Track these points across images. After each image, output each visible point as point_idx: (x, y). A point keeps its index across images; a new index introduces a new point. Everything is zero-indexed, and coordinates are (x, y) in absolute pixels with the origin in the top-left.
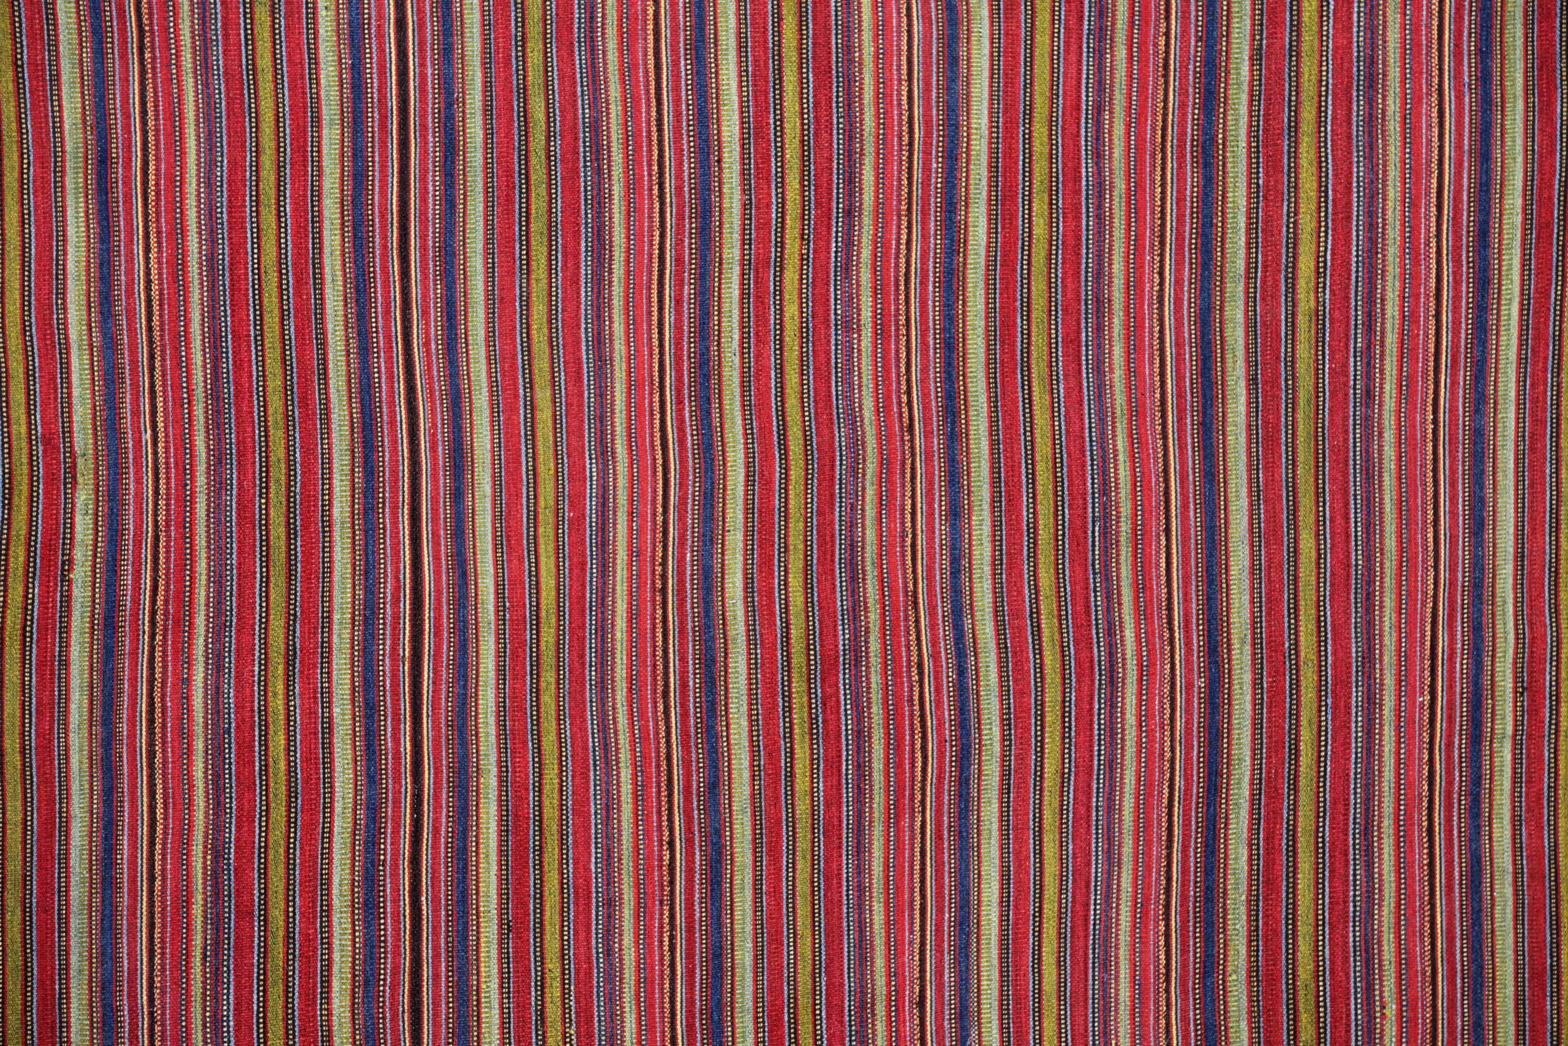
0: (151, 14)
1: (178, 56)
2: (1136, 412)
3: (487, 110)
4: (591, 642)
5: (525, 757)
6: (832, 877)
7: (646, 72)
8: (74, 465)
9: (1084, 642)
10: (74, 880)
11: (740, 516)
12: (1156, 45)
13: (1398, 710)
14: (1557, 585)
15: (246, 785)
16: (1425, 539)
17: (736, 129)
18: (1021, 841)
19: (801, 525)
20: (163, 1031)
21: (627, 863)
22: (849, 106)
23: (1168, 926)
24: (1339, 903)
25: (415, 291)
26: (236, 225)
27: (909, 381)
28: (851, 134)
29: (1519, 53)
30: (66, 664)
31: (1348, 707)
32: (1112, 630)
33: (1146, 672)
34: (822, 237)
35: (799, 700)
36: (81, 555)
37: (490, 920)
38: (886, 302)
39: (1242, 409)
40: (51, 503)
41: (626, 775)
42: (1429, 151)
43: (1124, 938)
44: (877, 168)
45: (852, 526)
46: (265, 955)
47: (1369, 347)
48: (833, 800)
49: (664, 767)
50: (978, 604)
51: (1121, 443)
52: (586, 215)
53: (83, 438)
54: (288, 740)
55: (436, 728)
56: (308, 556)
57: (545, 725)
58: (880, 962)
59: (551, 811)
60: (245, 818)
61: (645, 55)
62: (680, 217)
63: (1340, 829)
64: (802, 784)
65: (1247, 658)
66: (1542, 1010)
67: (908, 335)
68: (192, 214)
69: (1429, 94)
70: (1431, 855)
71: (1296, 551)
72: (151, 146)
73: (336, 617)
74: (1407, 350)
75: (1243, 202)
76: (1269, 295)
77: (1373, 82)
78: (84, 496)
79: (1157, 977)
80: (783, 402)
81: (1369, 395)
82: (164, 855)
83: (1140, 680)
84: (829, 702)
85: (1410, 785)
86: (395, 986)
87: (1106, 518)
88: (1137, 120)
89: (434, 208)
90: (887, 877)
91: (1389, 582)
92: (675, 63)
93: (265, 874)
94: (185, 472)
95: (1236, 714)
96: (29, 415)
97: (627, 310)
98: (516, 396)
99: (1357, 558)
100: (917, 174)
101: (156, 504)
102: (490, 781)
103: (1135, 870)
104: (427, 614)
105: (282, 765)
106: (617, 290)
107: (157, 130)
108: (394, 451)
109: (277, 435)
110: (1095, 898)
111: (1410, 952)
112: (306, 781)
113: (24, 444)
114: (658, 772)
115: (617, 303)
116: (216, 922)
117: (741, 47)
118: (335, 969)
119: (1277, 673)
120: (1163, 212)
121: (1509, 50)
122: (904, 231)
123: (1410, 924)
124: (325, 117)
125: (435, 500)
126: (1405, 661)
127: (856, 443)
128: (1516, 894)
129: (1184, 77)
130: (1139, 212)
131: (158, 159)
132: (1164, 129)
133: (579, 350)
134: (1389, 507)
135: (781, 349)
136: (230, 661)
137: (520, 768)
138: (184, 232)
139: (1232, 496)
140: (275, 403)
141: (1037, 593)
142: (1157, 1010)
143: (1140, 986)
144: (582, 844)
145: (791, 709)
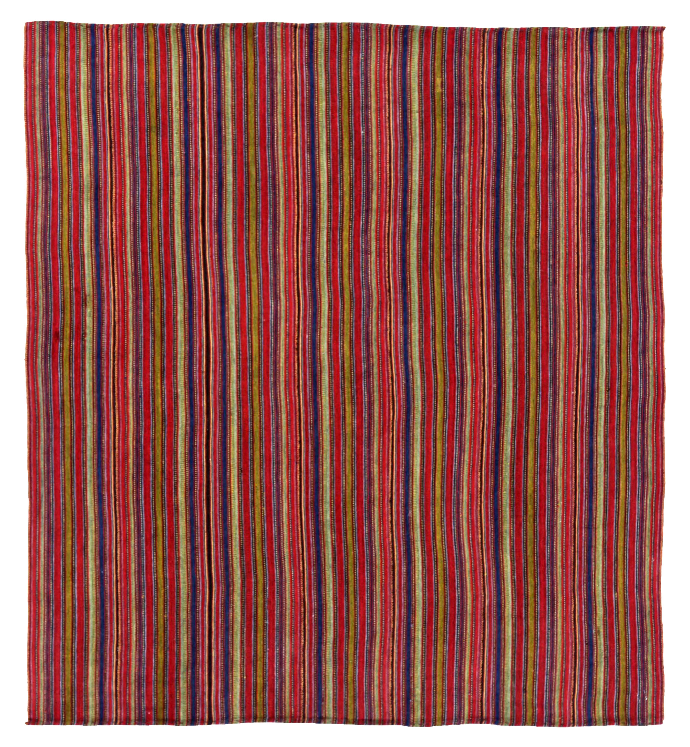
0: (114, 136)
1: (124, 150)
2: (472, 286)
3: (234, 171)
4: (271, 367)
5: (247, 409)
6: (359, 455)
7: (293, 158)
8: (86, 299)
9: (452, 371)
10: (88, 448)
11: (326, 322)
12: (479, 152)
13: (564, 396)
14: (620, 351)
15: (147, 416)
16: (575, 335)
17: (326, 179)
18: (428, 443)
19: (349, 326)
20: (119, 504)
21: (284, 449)
22: (368, 171)
23: (481, 474)
24: (543, 466)
25: (207, 237)
26: (143, 212)
27: (389, 273)
28: (368, 181)
29: (603, 159)
30: (84, 370)
31: (547, 395)
32: (462, 366)
33: (475, 381)
34: (357, 220)
35: (348, 390)
36: (89, 331)
37: (234, 468)
38: (380, 244)
39: (510, 286)
40: (78, 313)
41: (284, 416)
42: (574, 193)
43: (465, 478)
44: (377, 195)
45: (367, 326)
46: (155, 478)
47: (554, 264)
48: (360, 427)
49: (298, 414)
50: (414, 356)
51: (466, 298)
52: (270, 210)
53: (89, 289)
54: (162, 400)
55: (215, 397)
56: (168, 333)
57: (254, 397)
58: (376, 486)
59: (256, 429)
60: (147, 428)
61: (292, 151)
62: (305, 211)
63: (543, 439)
64: (348, 420)
65: (511, 377)
66: (613, 503)
67: (389, 256)
68: (128, 208)
69: (574, 173)
70: (576, 449)
71: (529, 339)
72: (114, 183)
73: (179, 356)
74: (568, 265)
75: (510, 210)
76: (519, 244)
77: (555, 168)
78: (89, 310)
79: (477, 492)
80: (342, 280)
81: (555, 282)
82: (119, 440)
83: (472, 385)
84: (359, 391)
85: (568, 424)
86: (201, 490)
87: (461, 325)
88: (473, 178)
89: (215, 207)
90: (379, 455)
91: (562, 350)
92: (303, 155)
93: (154, 449)
94: (124, 302)
95: (507, 398)
96: (70, 280)
97: (285, 245)
98: (244, 276)
99: (551, 341)
100: (392, 197)
101: (114, 314)
102: (234, 417)
103: (470, 454)
104: (212, 356)
105: (160, 410)
106: (281, 237)
107: (116, 177)
108: (200, 295)
109: (157, 289)
110: (455, 464)
111: (567, 484)
112: (169, 415)
113: (68, 291)
114: (296, 415)
115: (281, 242)
116: (137, 465)
117: (328, 149)
118: (179, 484)
119: (522, 383)
120: (482, 213)
121: (600, 158)
122: (388, 218)
123: (568, 474)
124: (176, 173)
125: (214, 314)
126: (568, 379)
127: (369, 296)
128: (605, 462)
129: (489, 165)
130: (473, 213)
131: (116, 188)
132: (482, 183)
133: (267, 259)
134: (562, 323)
135: (342, 260)
136: (141, 372)
137: (245, 413)
138: (125, 214)
139: (506, 318)
140: (157, 277)
141: (435, 352)
142: (477, 503)
143: (471, 495)
144: (268, 441)
145: (344, 394)
